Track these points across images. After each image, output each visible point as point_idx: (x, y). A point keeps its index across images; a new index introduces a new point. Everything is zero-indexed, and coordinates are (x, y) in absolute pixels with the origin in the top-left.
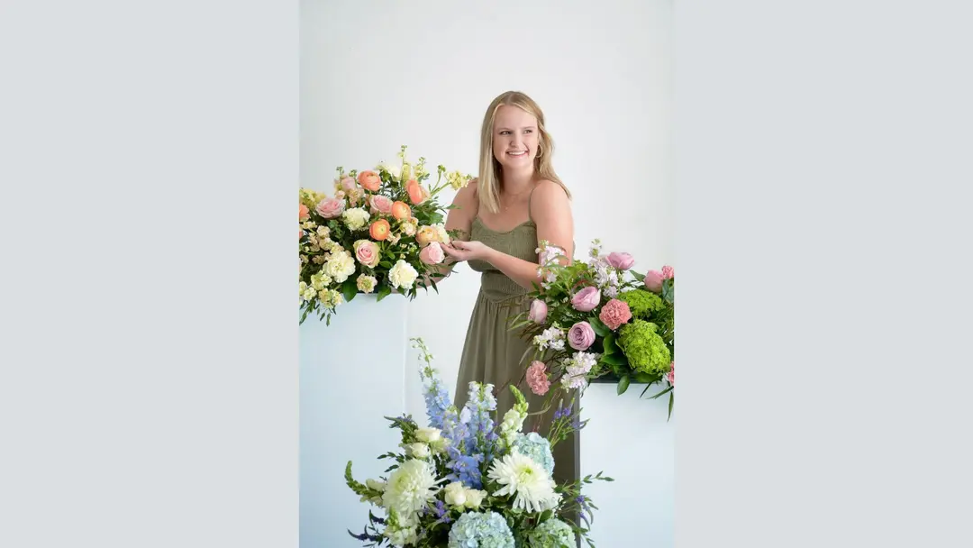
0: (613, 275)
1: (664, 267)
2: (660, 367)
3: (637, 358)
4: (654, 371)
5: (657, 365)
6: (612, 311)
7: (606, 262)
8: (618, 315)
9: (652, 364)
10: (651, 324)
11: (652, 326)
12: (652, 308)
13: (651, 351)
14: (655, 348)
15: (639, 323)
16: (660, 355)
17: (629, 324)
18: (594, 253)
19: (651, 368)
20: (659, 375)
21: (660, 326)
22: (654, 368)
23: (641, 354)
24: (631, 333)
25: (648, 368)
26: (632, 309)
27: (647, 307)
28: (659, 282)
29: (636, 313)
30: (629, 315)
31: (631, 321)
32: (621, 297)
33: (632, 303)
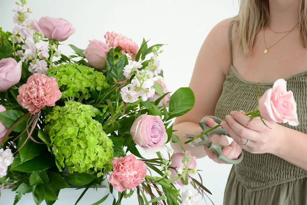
0: (43, 46)
1: (108, 33)
2: (99, 165)
3: (67, 153)
4: (92, 169)
5: (94, 162)
6: (34, 89)
7: (35, 28)
8: (42, 93)
9: (87, 161)
10: (88, 107)
11: (89, 110)
12: (92, 87)
13: (86, 143)
14: (92, 140)
15: (71, 106)
16: (99, 149)
17: (58, 108)
18: (20, 18)
19: (86, 166)
20: (99, 175)
21: (101, 109)
22: (91, 166)
23: (72, 148)
24: (59, 119)
25: (82, 166)
26: (63, 88)
27: (85, 84)
28: (103, 55)
29: (69, 93)
30: (59, 95)
31: (61, 103)
32: (50, 72)
33: (65, 80)
